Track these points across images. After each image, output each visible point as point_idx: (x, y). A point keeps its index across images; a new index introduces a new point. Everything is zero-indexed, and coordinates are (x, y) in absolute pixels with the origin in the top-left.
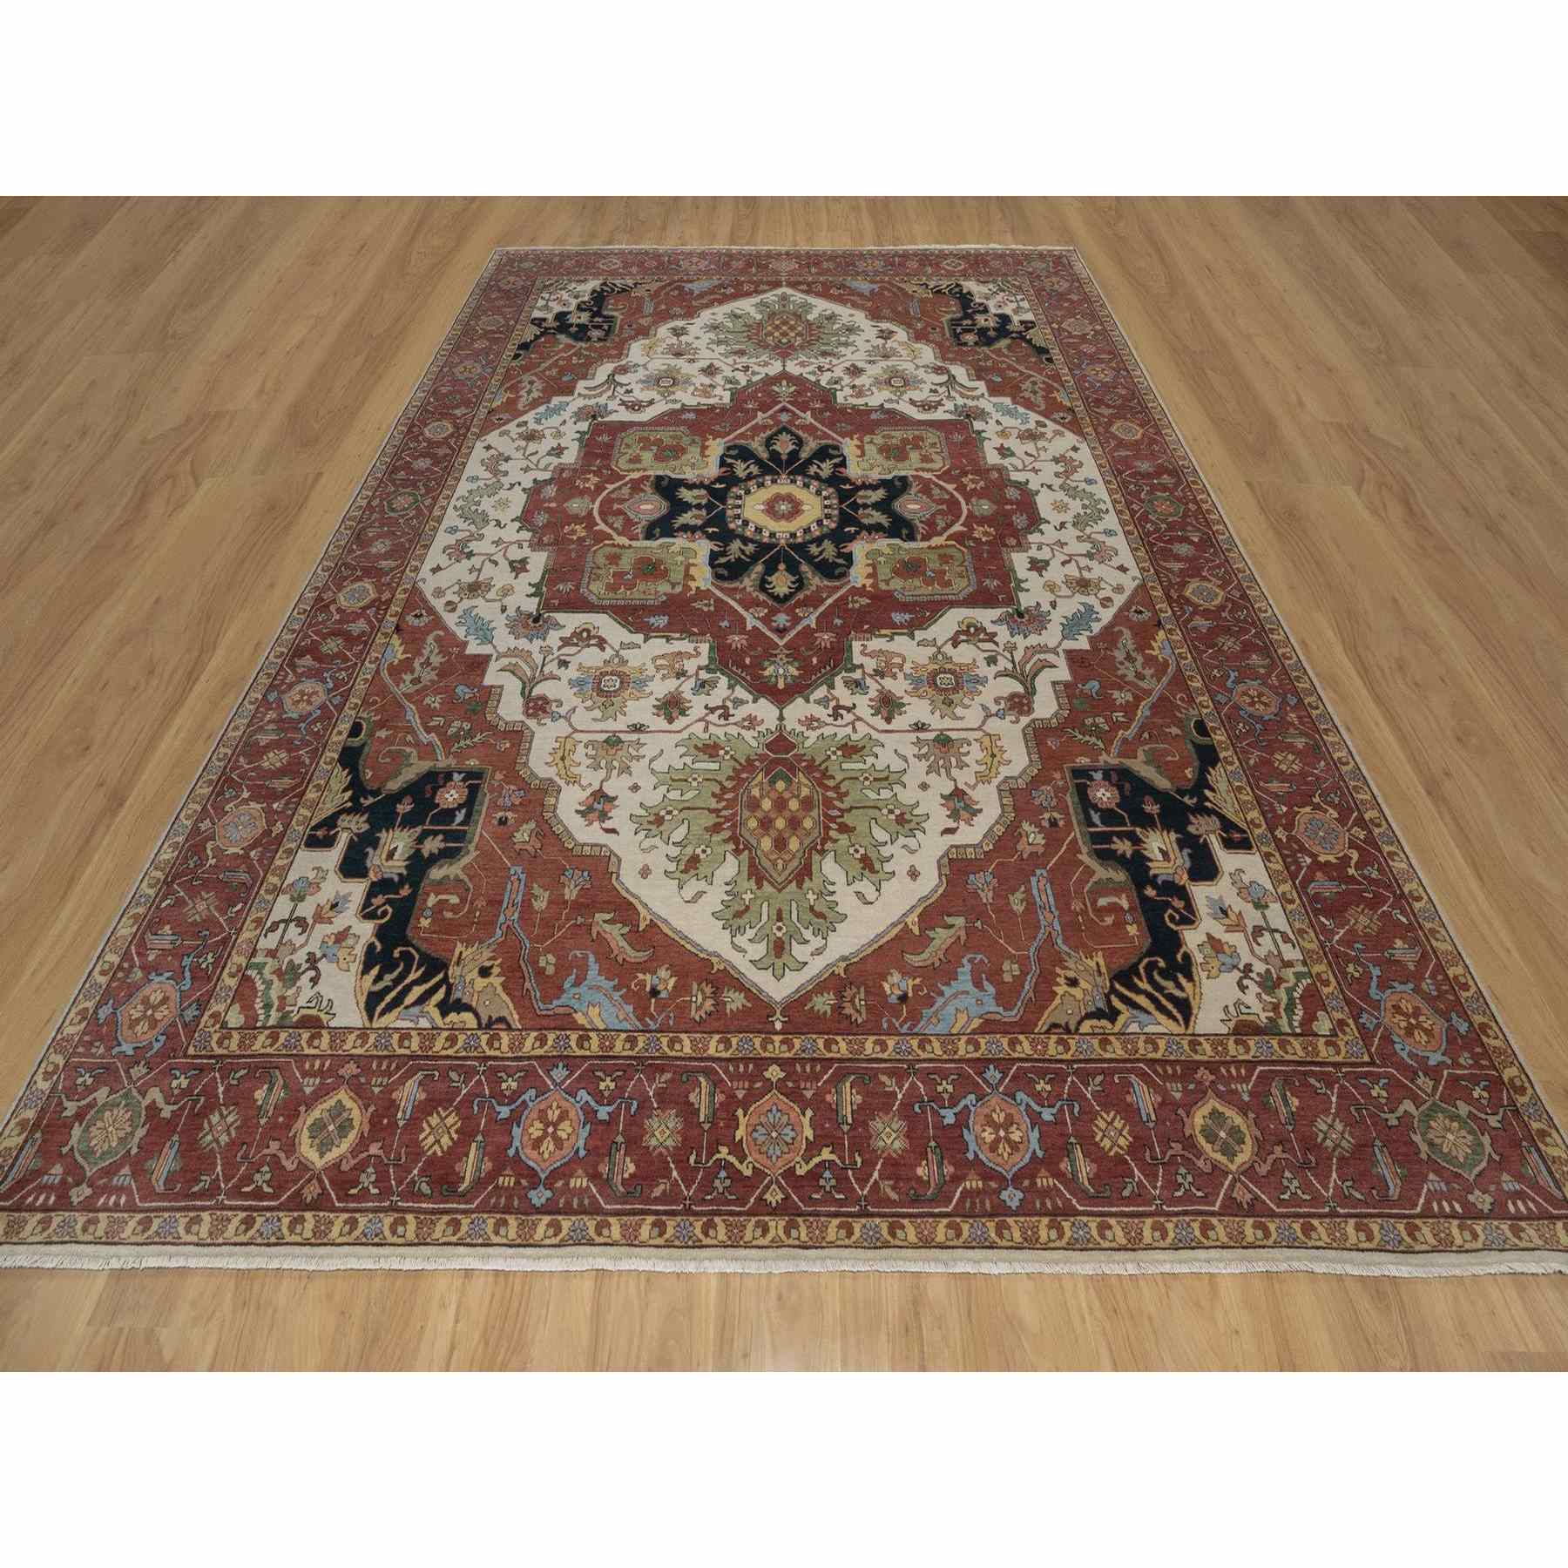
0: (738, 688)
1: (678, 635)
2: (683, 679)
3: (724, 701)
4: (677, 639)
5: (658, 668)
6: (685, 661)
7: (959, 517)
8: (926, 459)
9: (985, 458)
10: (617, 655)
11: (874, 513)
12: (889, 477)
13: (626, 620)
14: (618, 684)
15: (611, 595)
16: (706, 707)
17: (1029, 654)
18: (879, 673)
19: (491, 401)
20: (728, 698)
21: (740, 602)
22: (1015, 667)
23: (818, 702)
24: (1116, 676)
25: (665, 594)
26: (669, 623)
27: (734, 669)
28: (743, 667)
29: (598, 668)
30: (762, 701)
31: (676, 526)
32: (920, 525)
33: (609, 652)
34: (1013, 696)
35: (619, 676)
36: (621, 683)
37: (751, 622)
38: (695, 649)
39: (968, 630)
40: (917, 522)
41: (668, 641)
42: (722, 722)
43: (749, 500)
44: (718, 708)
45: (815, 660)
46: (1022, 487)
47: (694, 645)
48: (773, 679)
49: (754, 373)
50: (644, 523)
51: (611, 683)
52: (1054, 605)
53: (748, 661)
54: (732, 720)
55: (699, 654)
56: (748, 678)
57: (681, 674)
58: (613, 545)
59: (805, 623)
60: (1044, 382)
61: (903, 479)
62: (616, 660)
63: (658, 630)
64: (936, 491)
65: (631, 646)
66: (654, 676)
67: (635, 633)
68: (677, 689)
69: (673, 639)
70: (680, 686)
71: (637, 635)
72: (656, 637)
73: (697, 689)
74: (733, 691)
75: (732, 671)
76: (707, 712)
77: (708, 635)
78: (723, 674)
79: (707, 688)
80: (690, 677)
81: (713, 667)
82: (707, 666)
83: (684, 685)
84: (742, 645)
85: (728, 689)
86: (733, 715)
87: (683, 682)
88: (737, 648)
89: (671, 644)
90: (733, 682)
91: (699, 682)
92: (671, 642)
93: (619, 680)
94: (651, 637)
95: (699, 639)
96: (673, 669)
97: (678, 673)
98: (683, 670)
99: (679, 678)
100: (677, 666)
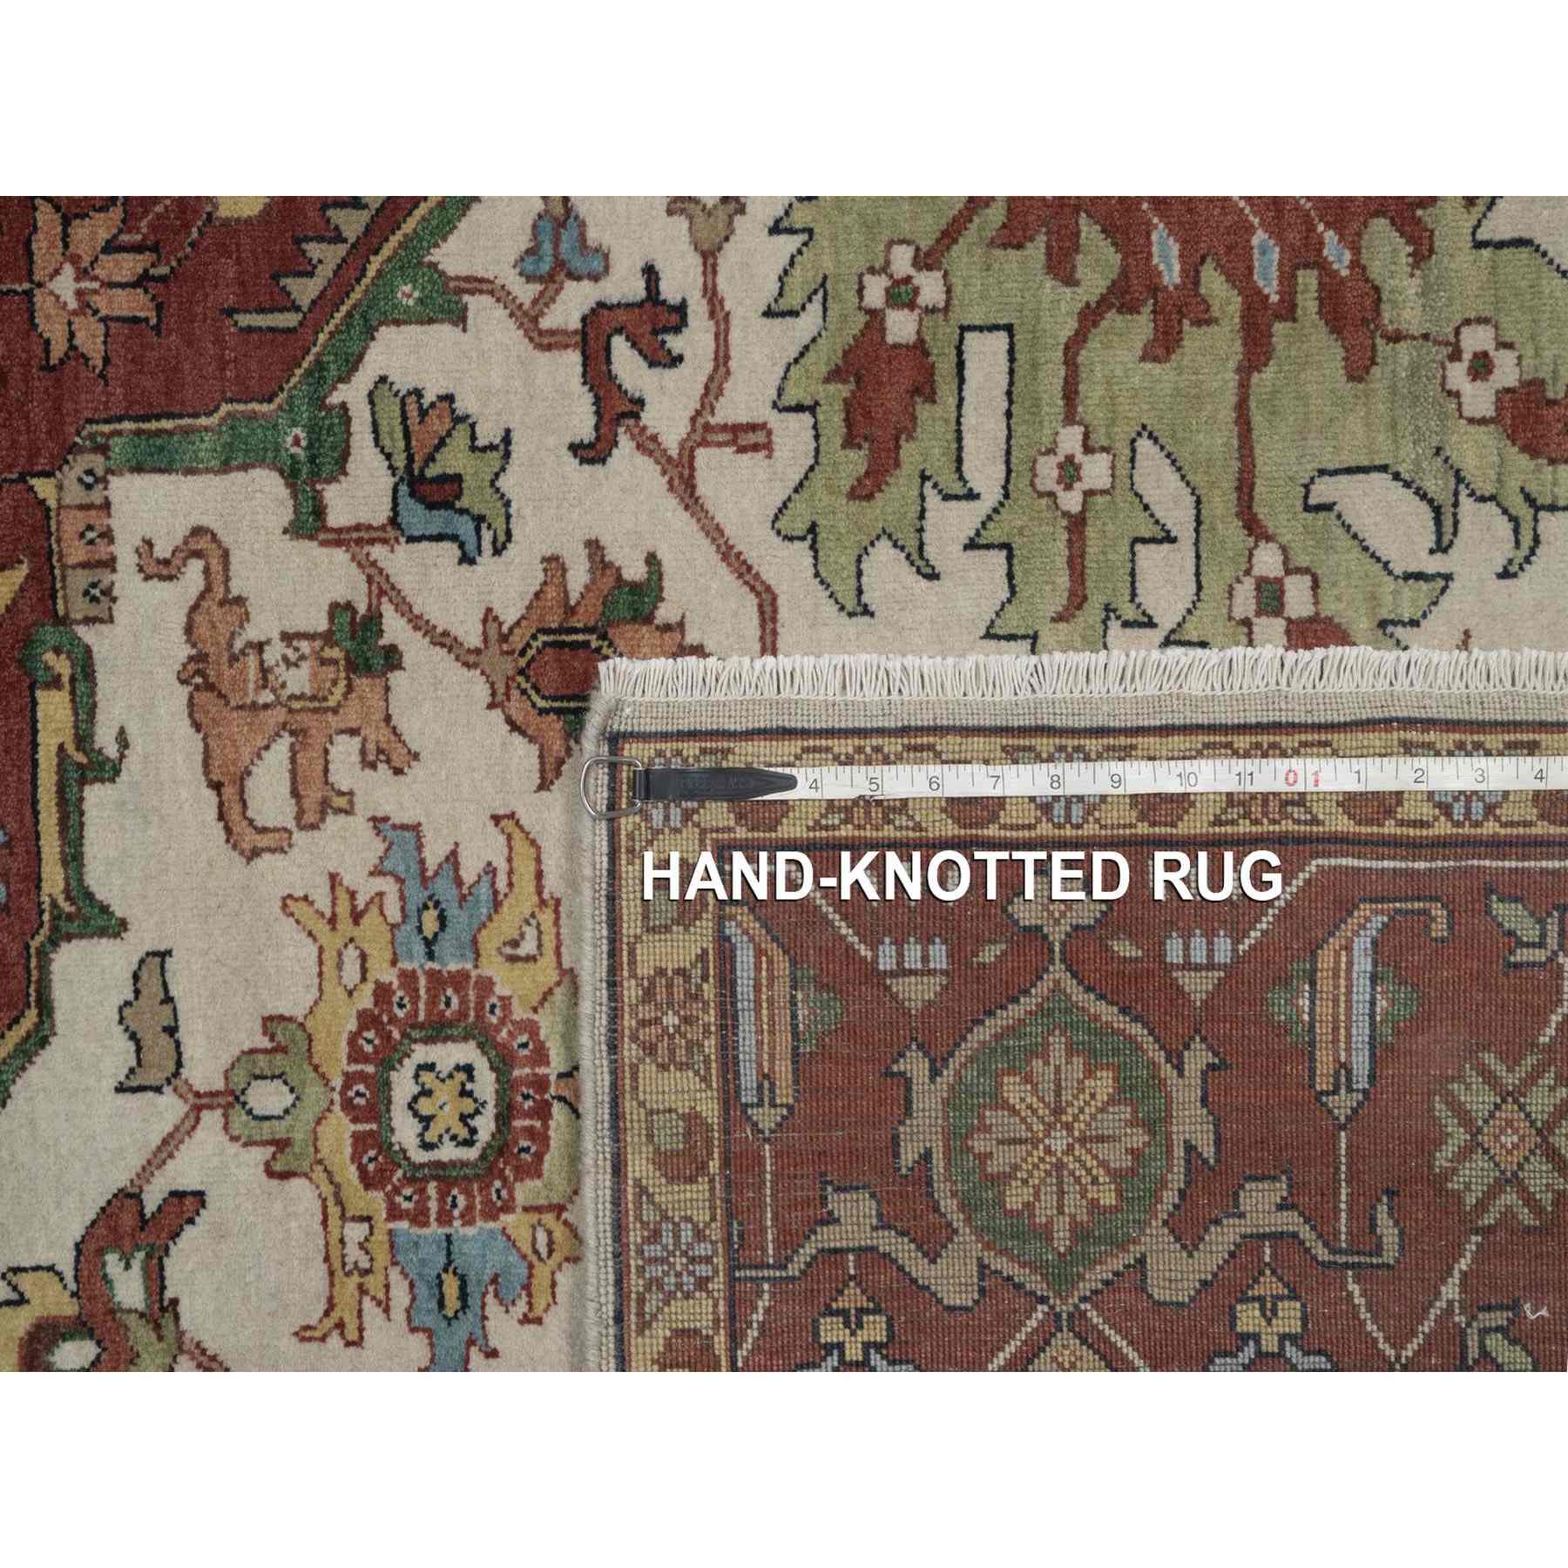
1: (54, 710)
2: (395, 628)
3: (547, 341)
4: (85, 710)
6: (262, 626)
10: (231, 1099)
14: (448, 1055)
16: (591, 452)
20: (528, 320)
27: (305, 290)
29: (335, 1207)
35: (389, 1058)
36: (438, 1031)
41: (106, 770)
42: (695, 341)
44: (598, 375)
47: (126, 580)
51: (446, 1107)
54: (681, 281)
62: (268, 1098)
65: (150, 1019)
66: (378, 822)
67: (45, 1008)
68: (469, 659)
69: (83, 738)
70: (444, 640)
71: (60, 995)
72: (73, 858)
73: (465, 527)
74: (478, 284)
75: (325, 303)
76: (625, 444)
77: (44, 488)
78: (353, 364)
79: (455, 459)
80: (381, 585)
81: (294, 439)
82: (291, 475)
83: (440, 621)
84: (111, 247)
85: (460, 318)
86: (650, 273)
87: (418, 623)
88: (142, 281)
89: (123, 740)
90: (407, 294)
91: (415, 516)
92: (112, 751)
93: (421, 1053)
94: (79, 892)
95: (76, 552)
96: (316, 702)
97: (357, 665)
98: (328, 638)
99: (393, 658)
100: (298, 680)
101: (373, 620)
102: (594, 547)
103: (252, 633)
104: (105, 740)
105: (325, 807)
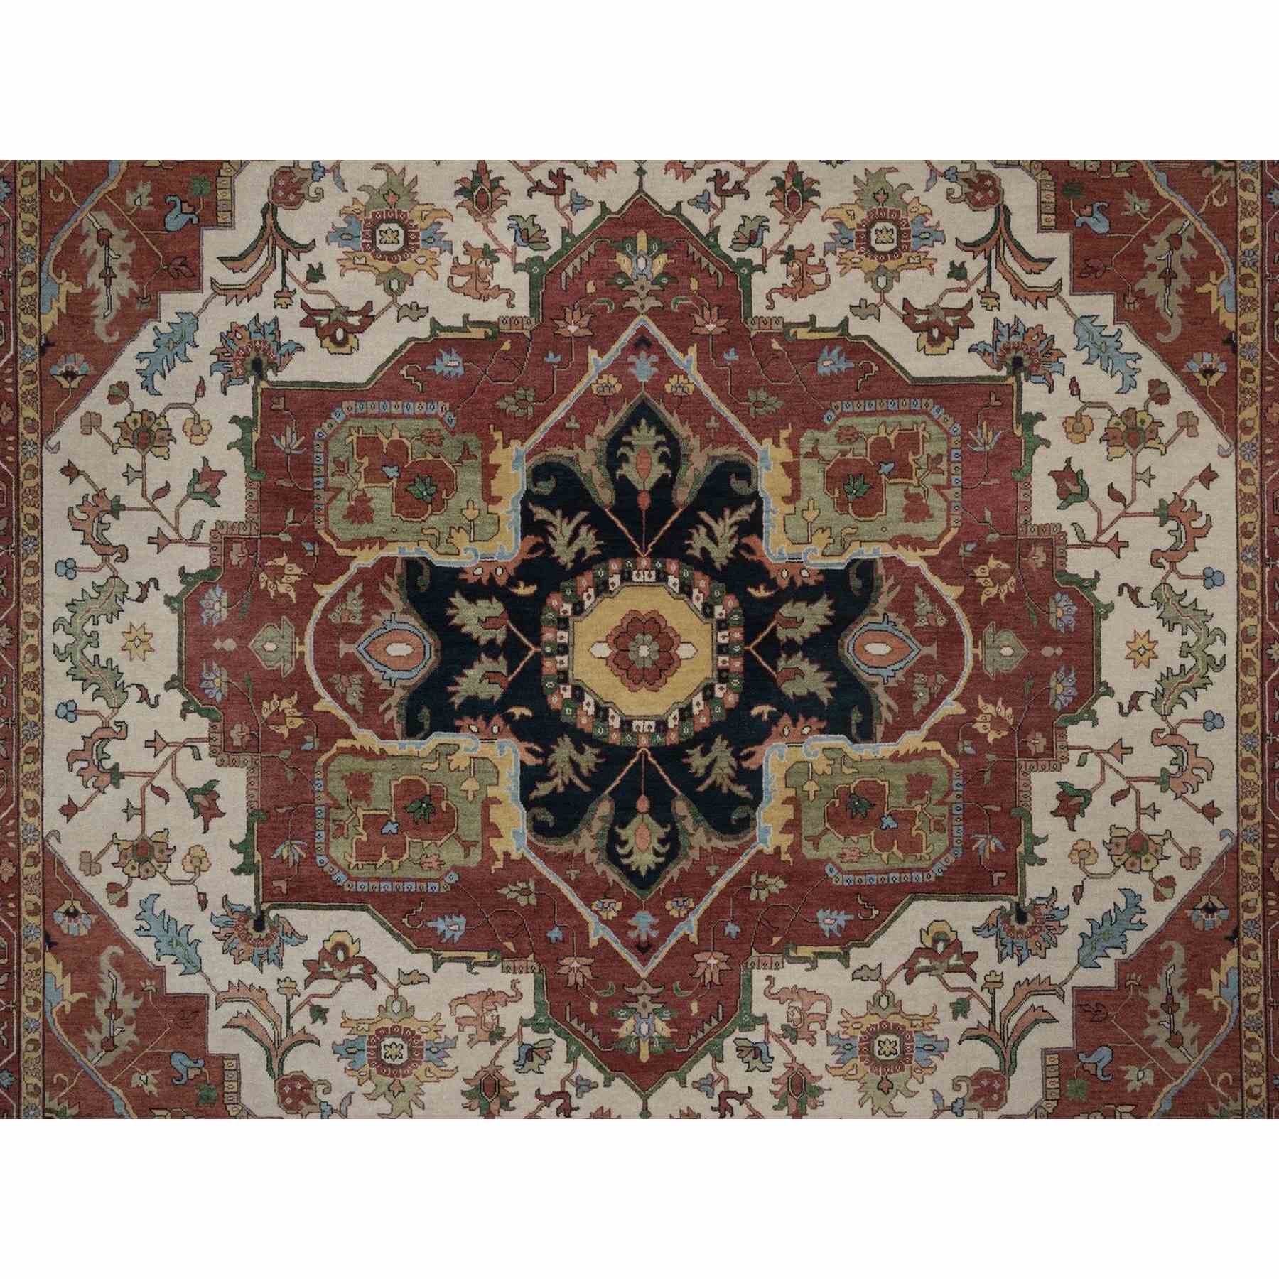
0: (582, 1060)
1: (482, 956)
2: (500, 1043)
3: (563, 1083)
4: (483, 964)
5: (461, 1022)
6: (501, 1010)
7: (955, 678)
8: (916, 509)
9: (1028, 505)
10: (396, 997)
11: (806, 666)
12: (838, 563)
13: (399, 925)
14: (405, 1052)
15: (368, 871)
16: (538, 1094)
17: (1020, 995)
18: (791, 1033)
19: (35, 305)
20: (567, 1078)
21: (576, 885)
22: (993, 1022)
23: (698, 1085)
24: (1141, 1040)
25: (455, 868)
26: (469, 931)
27: (574, 1023)
28: (585, 1018)
29: (372, 1022)
30: (618, 1082)
31: (457, 700)
32: (885, 699)
33: (383, 991)
34: (983, 1074)
35: (404, 1037)
36: (410, 1051)
37: (597, 932)
38: (513, 986)
39: (934, 949)
40: (879, 690)
41: (470, 969)
43: (582, 626)
44: (555, 1096)
45: (694, 1007)
46: (1081, 590)
47: (511, 976)
48: (633, 1045)
49: (580, 203)
50: (399, 693)
51: (393, 1051)
52: (1078, 894)
53: (594, 1007)
55: (519, 996)
56: (596, 1041)
57: (496, 1035)
58: (353, 751)
59: (680, 930)
60: (1198, 240)
61: (865, 568)
62: (396, 1007)
63: (451, 946)
64: (923, 606)
65: (415, 978)
66: (457, 1037)
67: (418, 951)
68: (492, 1062)
69: (477, 964)
70: (497, 1056)
71: (420, 955)
72: (451, 960)
73: (522, 1062)
74: (575, 1065)
75: (571, 1028)
76: (540, 1102)
77: (531, 957)
78: (558, 1034)
79: (537, 1060)
80: (509, 1040)
81: (542, 1020)
82: (534, 1019)
83: (502, 1055)
84: (584, 976)
85: (568, 1062)
86: (577, 1109)
87: (501, 1050)
88: (577, 983)
89: (476, 974)
90: (573, 1048)
91: (524, 1050)
92: (475, 970)
93: (405, 1046)
94: (443, 961)
95: (517, 964)
96: (483, 1024)
97: (492, 1033)
98: (498, 1027)
99: (493, 1043)
100: (488, 1019)
101: (501, 1038)
102: (517, 1094)
103: (499, 1008)
104: (476, 969)
105: (460, 1024)
